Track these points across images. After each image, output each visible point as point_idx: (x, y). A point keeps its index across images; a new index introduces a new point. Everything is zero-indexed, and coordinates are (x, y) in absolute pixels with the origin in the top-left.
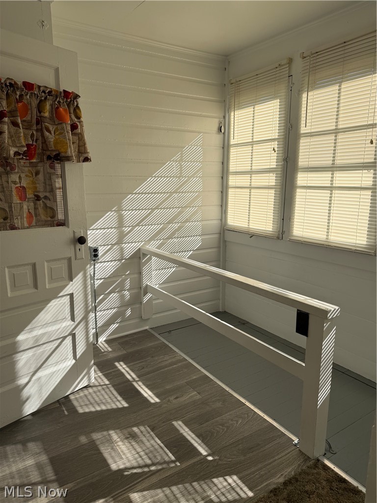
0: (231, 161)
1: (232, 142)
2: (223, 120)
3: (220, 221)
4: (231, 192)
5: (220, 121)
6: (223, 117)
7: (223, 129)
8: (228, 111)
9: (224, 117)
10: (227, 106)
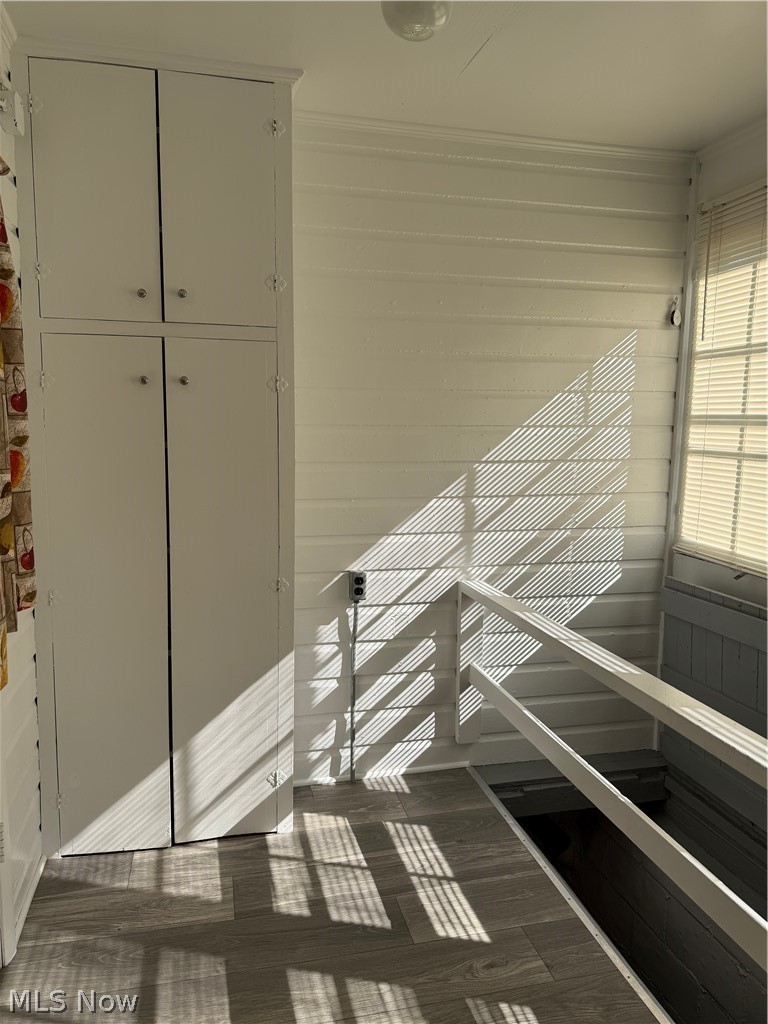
0: (695, 390)
1: (700, 346)
2: (679, 297)
3: (661, 532)
4: (692, 463)
5: (672, 299)
6: (679, 291)
7: (679, 318)
8: (693, 274)
9: (683, 290)
10: (691, 265)
